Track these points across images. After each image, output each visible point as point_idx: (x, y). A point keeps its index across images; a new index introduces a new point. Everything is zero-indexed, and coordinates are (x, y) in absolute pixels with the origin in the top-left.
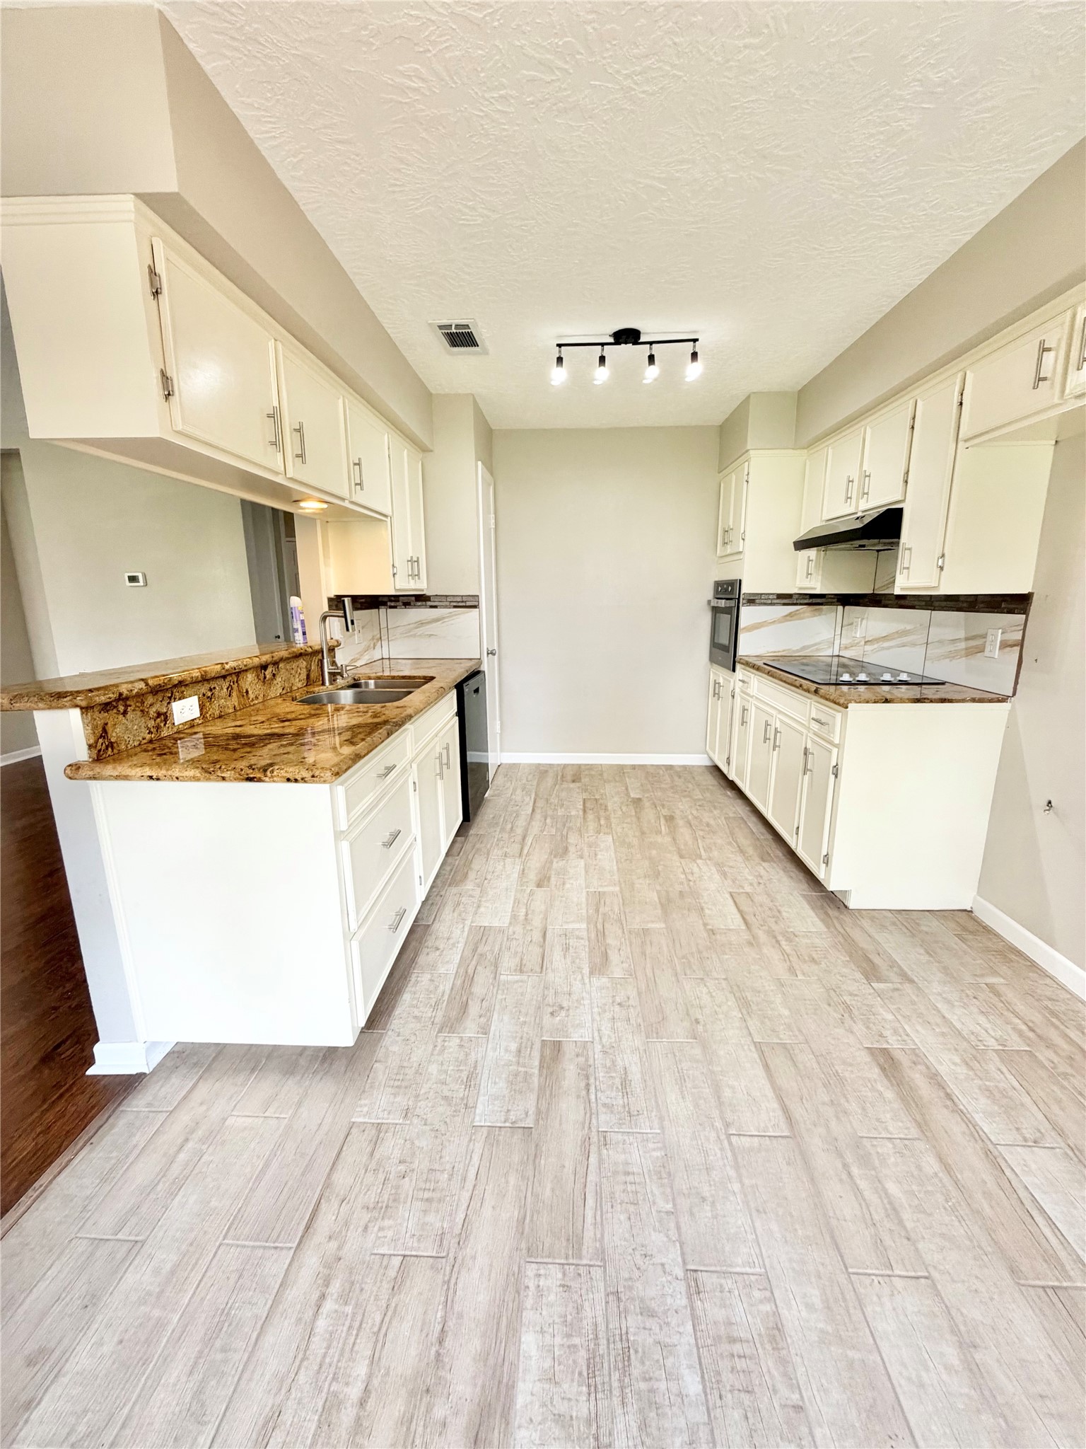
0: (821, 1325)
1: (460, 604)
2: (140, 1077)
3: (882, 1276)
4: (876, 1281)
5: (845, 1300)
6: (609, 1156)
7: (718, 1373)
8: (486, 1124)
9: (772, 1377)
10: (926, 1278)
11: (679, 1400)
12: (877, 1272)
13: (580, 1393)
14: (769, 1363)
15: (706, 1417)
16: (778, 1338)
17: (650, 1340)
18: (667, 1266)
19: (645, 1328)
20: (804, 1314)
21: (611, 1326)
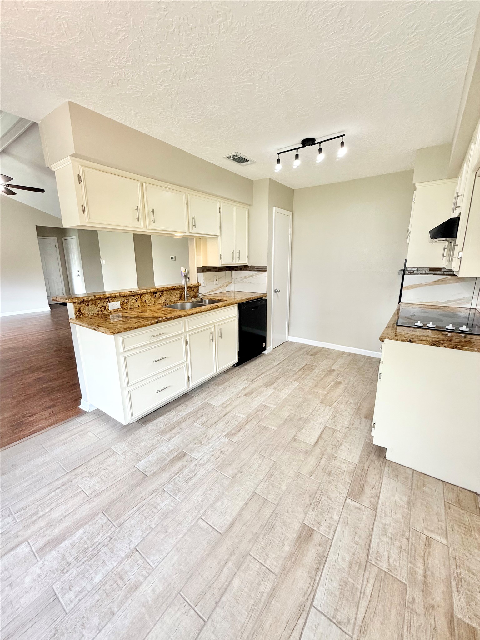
0: (149, 599)
1: (260, 270)
2: (87, 412)
3: (189, 605)
4: (184, 604)
5: (167, 599)
6: (157, 498)
7: (107, 582)
8: (137, 467)
9: (117, 598)
10: (204, 621)
11: (90, 579)
12: (189, 602)
13: (74, 555)
14: (122, 593)
15: (90, 590)
16: (133, 590)
17: (103, 558)
18: (131, 542)
19: (106, 553)
20: (149, 591)
21: (100, 546)
